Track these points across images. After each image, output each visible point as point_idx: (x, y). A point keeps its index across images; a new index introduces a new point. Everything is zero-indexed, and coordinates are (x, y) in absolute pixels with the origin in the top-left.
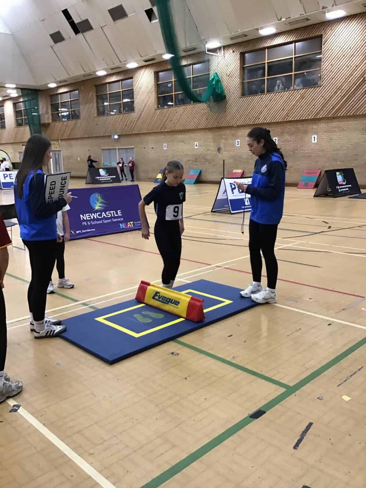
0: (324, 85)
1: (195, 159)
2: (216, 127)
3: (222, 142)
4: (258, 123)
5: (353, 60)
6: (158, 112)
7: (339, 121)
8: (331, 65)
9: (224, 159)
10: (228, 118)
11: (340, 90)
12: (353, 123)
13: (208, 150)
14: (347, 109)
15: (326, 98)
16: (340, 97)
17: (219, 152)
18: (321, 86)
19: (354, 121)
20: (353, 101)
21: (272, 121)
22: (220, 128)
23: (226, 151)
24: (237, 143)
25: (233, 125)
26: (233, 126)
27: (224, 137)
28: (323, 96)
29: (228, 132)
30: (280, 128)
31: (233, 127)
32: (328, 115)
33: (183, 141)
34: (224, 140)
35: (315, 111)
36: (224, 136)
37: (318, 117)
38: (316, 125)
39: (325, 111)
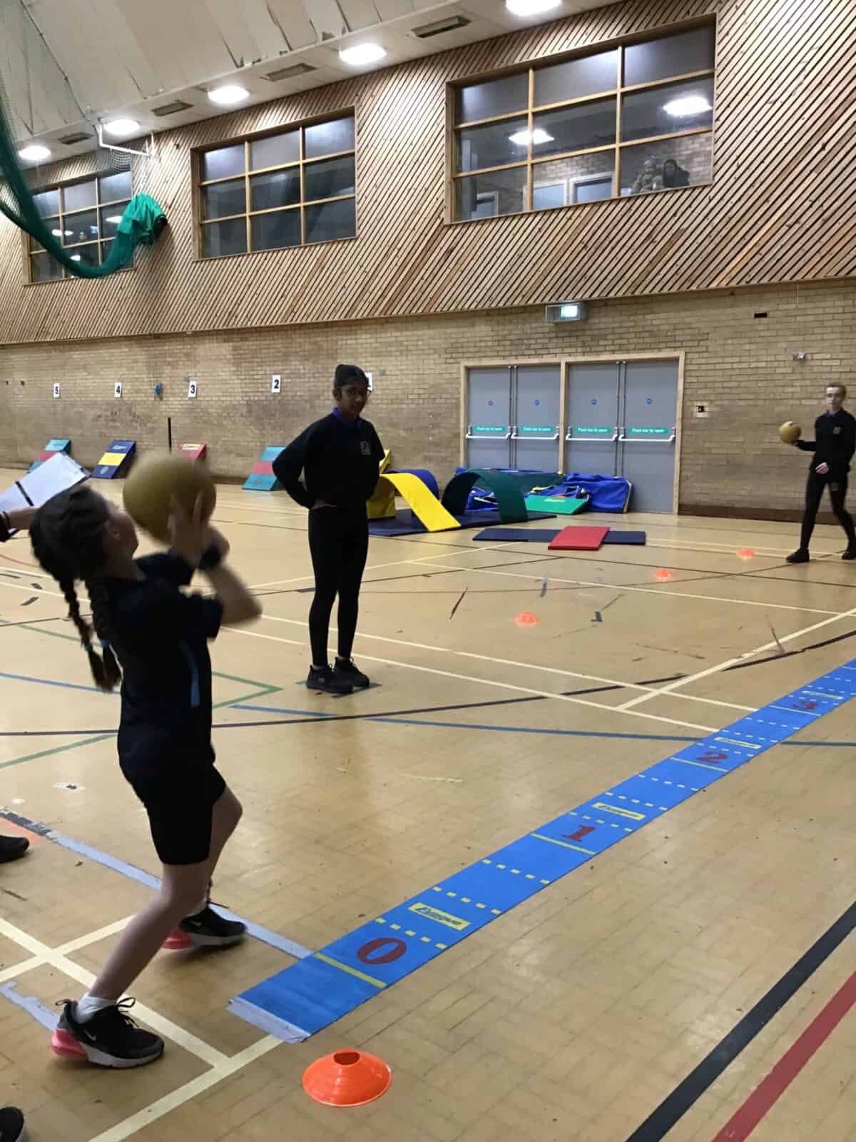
0: (362, 236)
1: (112, 414)
2: (150, 334)
3: (167, 371)
4: (234, 326)
5: (417, 174)
6: (30, 292)
7: (398, 330)
8: (375, 185)
9: (171, 414)
10: (174, 311)
11: (396, 251)
12: (426, 335)
13: (138, 391)
14: (411, 299)
15: (367, 270)
16: (396, 268)
18: (357, 239)
19: (429, 328)
20: (422, 278)
21: (263, 324)
22: (158, 337)
23: (174, 395)
25: (185, 330)
26: (185, 332)
27: (169, 359)
28: (361, 264)
29: (176, 347)
30: (280, 341)
31: (185, 335)
32: (372, 312)
33: (85, 367)
34: (169, 367)
35: (348, 300)
36: (170, 357)
37: (353, 317)
38: (354, 337)
39: (367, 303)
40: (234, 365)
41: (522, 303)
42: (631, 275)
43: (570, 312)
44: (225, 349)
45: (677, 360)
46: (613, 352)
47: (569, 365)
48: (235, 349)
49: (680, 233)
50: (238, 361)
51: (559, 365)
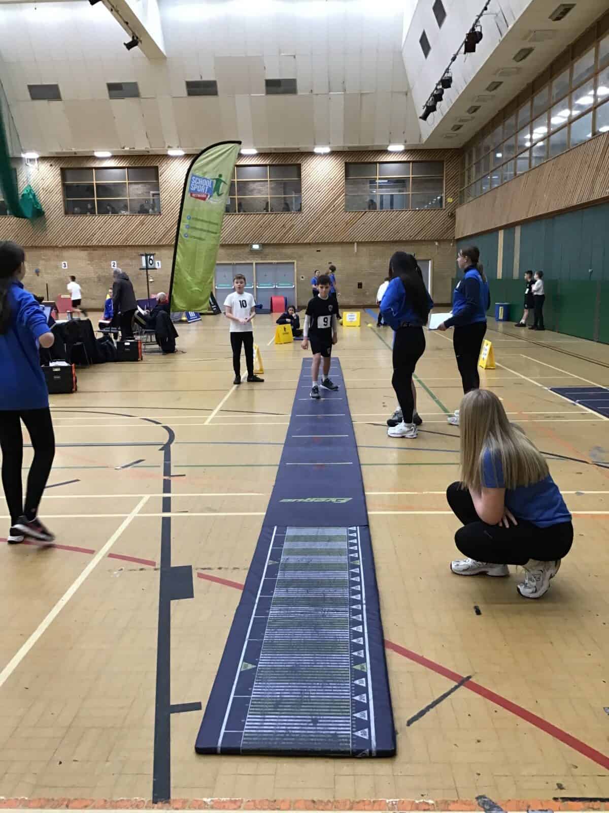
0: (164, 214)
2: (32, 246)
3: (41, 263)
4: (91, 245)
8: (170, 196)
9: (47, 282)
10: (50, 236)
15: (167, 227)
17: (38, 275)
18: (161, 215)
21: (109, 244)
23: (47, 273)
24: (63, 265)
25: (57, 245)
27: (43, 257)
28: (164, 224)
29: (49, 253)
30: (117, 252)
31: (57, 247)
32: (171, 242)
34: (43, 261)
35: (157, 238)
37: (161, 244)
38: (158, 251)
39: (168, 239)
40: (89, 261)
41: (239, 243)
42: (279, 237)
43: (256, 247)
44: (83, 254)
45: (293, 263)
46: (272, 260)
47: (256, 264)
48: (90, 254)
49: (293, 225)
50: (91, 259)
51: (252, 264)
